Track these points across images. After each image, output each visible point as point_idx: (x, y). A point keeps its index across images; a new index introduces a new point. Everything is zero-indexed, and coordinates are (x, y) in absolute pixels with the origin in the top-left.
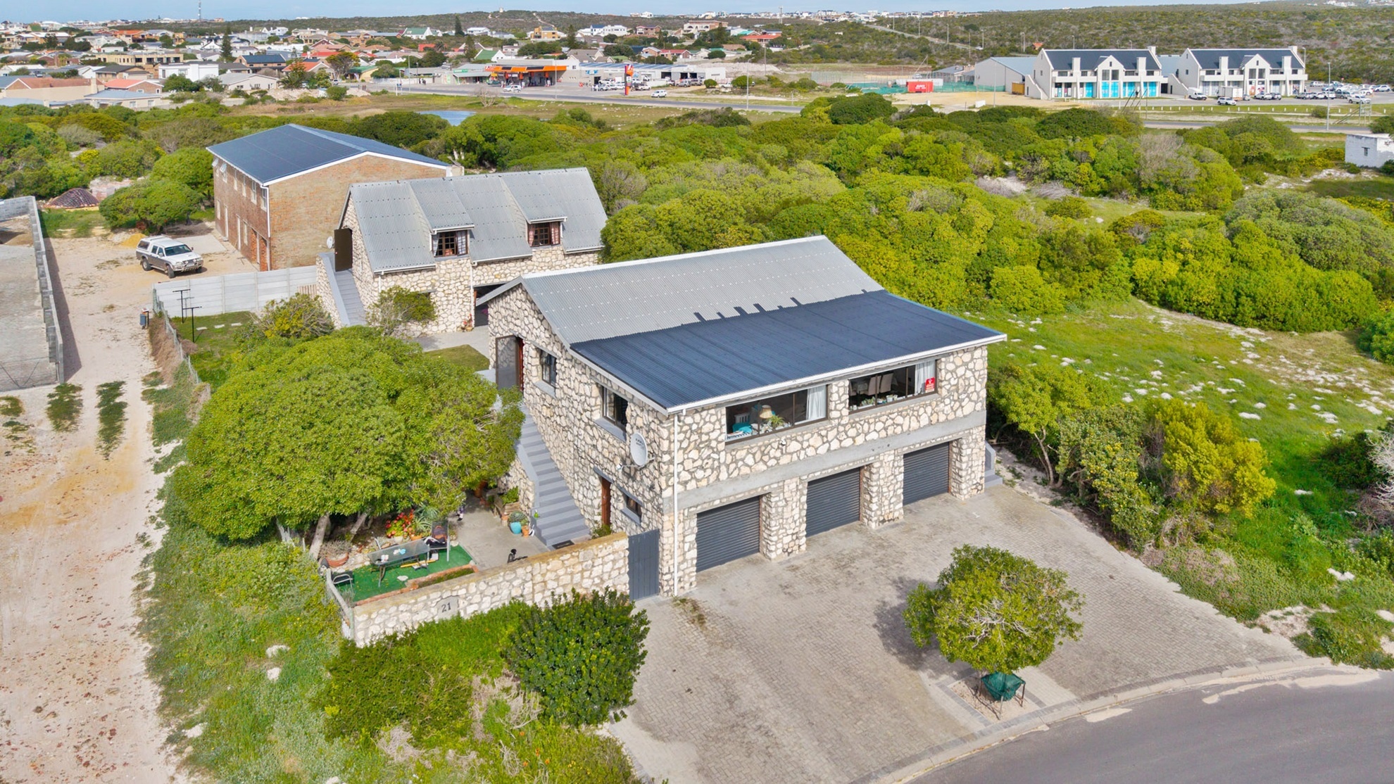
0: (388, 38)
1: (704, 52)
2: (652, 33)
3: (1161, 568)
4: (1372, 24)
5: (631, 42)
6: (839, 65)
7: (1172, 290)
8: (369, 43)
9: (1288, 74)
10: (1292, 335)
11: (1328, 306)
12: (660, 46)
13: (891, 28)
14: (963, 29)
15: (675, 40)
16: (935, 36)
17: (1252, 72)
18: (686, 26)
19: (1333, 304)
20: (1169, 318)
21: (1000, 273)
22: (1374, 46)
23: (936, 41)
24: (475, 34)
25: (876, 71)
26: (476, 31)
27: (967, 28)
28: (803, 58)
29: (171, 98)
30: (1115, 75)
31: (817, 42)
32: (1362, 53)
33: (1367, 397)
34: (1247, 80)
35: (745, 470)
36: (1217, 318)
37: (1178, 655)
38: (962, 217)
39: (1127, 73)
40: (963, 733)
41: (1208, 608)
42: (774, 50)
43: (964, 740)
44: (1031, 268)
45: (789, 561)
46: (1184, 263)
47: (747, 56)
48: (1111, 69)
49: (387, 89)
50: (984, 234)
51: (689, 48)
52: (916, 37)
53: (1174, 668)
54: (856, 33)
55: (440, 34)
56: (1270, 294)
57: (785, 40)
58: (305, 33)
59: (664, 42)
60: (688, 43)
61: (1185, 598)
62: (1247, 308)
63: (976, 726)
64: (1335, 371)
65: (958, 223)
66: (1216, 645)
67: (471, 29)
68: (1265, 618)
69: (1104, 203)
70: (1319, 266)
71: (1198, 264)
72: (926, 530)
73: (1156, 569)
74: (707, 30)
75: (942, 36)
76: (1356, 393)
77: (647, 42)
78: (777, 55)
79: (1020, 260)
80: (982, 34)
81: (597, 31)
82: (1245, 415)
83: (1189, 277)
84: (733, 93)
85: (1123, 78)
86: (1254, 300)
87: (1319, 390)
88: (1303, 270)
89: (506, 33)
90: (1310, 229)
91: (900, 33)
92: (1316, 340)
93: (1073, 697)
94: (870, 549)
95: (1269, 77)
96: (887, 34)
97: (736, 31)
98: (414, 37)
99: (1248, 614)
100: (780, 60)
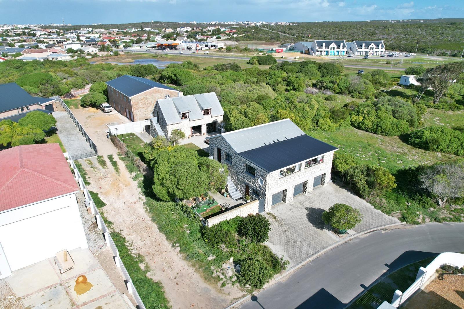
0: (122, 32)
1: (215, 37)
2: (199, 30)
3: (369, 202)
4: (402, 30)
5: (193, 33)
6: (254, 41)
7: (361, 125)
8: (117, 34)
9: (380, 49)
10: (389, 137)
11: (398, 129)
12: (202, 35)
13: (268, 29)
14: (288, 29)
15: (205, 32)
16: (280, 32)
17: (371, 48)
18: (208, 28)
19: (399, 129)
20: (360, 132)
21: (321, 120)
22: (401, 38)
23: (281, 33)
24: (147, 30)
25: (265, 44)
26: (147, 29)
27: (289, 29)
28: (244, 39)
29: (71, 56)
30: (334, 48)
31: (246, 34)
32: (398, 40)
33: (408, 155)
34: (369, 51)
35: (283, 184)
36: (371, 132)
37: (375, 222)
38: (311, 105)
39: (337, 48)
40: (335, 241)
41: (380, 211)
42: (235, 36)
43: (336, 243)
44: (328, 119)
45: (290, 203)
46: (364, 117)
47: (227, 38)
48: (333, 47)
49: (129, 51)
50: (316, 109)
51: (210, 35)
52: (275, 32)
53: (375, 225)
54: (258, 30)
55: (137, 30)
56: (386, 127)
57: (238, 32)
58: (98, 30)
59: (203, 33)
60: (210, 33)
61: (375, 209)
62: (379, 130)
63: (338, 240)
64: (400, 147)
65: (310, 106)
66: (383, 220)
67: (145, 28)
68: (392, 214)
69: (339, 96)
70: (397, 118)
71: (368, 118)
72: (318, 194)
73: (368, 202)
74: (214, 29)
75: (282, 32)
76: (405, 154)
77: (197, 33)
78: (236, 38)
79: (325, 116)
80: (294, 32)
81: (182, 29)
82: (382, 161)
83: (365, 121)
84: (227, 52)
85: (336, 49)
86: (381, 128)
87: (397, 154)
88: (393, 120)
89: (156, 29)
90: (396, 108)
91: (270, 31)
92: (394, 138)
93: (355, 233)
94: (307, 200)
95: (375, 50)
96: (266, 31)
97: (223, 29)
98: (130, 31)
99: (389, 213)
100: (237, 40)
